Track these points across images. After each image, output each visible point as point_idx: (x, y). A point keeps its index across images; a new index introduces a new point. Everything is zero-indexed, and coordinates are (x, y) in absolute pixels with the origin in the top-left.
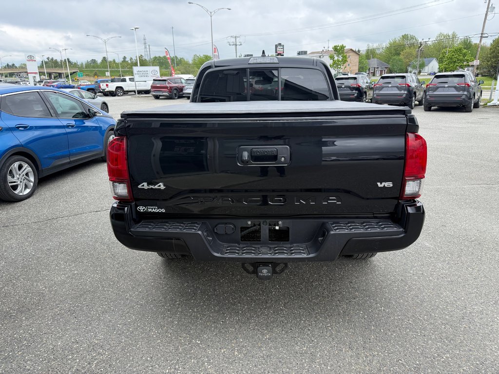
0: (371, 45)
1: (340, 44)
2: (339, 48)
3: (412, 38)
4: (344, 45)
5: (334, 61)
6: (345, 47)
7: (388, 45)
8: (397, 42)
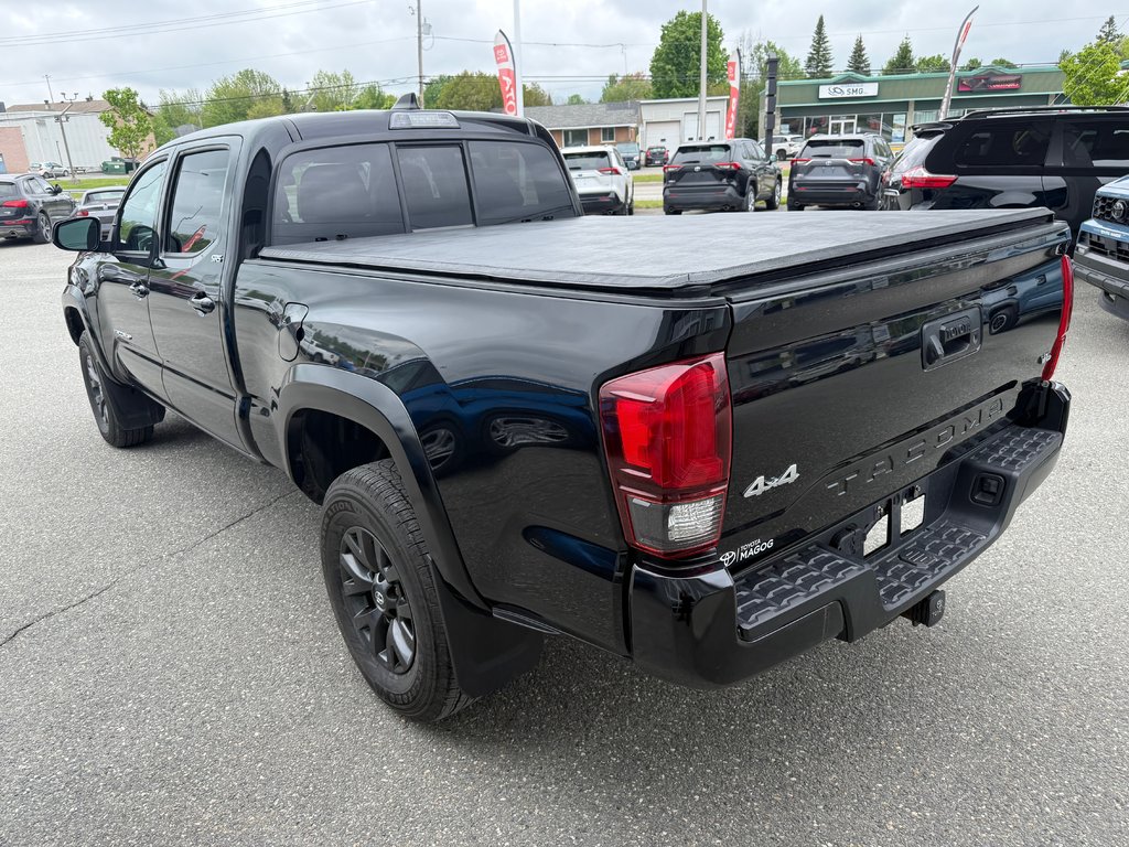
0: (169, 92)
1: (122, 87)
2: (120, 96)
3: (265, 79)
4: (133, 91)
5: (115, 129)
6: (136, 94)
7: (213, 95)
8: (232, 86)
